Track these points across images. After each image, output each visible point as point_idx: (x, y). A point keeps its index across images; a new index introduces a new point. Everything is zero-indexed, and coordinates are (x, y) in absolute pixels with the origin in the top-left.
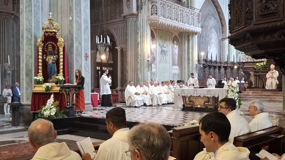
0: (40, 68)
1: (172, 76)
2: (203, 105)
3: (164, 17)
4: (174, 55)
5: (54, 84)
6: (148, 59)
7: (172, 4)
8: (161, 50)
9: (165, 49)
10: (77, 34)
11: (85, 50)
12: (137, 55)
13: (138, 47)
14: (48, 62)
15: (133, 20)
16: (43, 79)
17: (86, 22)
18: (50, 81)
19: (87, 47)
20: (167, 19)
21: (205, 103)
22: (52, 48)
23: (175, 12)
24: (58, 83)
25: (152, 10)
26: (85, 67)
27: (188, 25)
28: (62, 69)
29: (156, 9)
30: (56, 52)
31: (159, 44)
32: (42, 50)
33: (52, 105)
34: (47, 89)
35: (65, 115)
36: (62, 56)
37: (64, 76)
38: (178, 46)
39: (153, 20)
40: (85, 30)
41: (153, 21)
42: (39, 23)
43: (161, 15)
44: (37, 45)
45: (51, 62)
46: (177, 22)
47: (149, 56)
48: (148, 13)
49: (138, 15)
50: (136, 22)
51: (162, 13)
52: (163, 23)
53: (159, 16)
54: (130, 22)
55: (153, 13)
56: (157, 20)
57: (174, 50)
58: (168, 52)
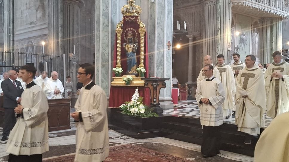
0: (119, 58)
4: (253, 44)
5: (134, 77)
6: (229, 49)
8: (240, 39)
9: (244, 37)
10: (159, 19)
11: (168, 37)
12: (215, 44)
14: (127, 51)
15: (212, 3)
16: (123, 70)
17: (169, 5)
18: (130, 73)
19: (170, 33)
22: (132, 35)
24: (138, 76)
26: (167, 57)
27: (274, 9)
28: (143, 59)
30: (137, 40)
32: (121, 37)
33: (137, 101)
34: (128, 82)
35: (155, 113)
36: (143, 45)
37: (145, 68)
38: (258, 34)
40: (168, 13)
41: (237, 3)
42: (117, 6)
44: (116, 31)
45: (131, 51)
46: (263, 4)
47: (229, 45)
50: (215, 5)
52: (248, 6)
54: (208, 5)
56: (241, 2)
57: (254, 38)
58: (248, 41)
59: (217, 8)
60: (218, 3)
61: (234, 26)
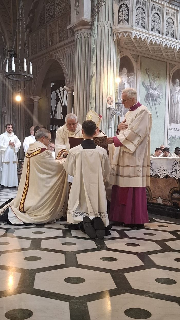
1: (169, 141)
2: (168, 199)
3: (144, 28)
4: (173, 104)
6: (109, 106)
7: (163, 5)
8: (146, 94)
9: (155, 93)
12: (87, 97)
13: (90, 83)
15: (84, 34)
20: (153, 33)
21: (172, 194)
23: (170, 21)
25: (120, 14)
29: (127, 12)
31: (143, 84)
39: (120, 33)
41: (121, 34)
43: (138, 24)
46: (172, 39)
47: (111, 100)
48: (112, 21)
49: (93, 25)
50: (89, 38)
51: (139, 20)
52: (141, 39)
53: (131, 25)
54: (79, 38)
55: (120, 20)
56: (127, 32)
57: (174, 95)
58: (162, 99)
59: (92, 42)
60: (92, 34)
61: (135, 74)
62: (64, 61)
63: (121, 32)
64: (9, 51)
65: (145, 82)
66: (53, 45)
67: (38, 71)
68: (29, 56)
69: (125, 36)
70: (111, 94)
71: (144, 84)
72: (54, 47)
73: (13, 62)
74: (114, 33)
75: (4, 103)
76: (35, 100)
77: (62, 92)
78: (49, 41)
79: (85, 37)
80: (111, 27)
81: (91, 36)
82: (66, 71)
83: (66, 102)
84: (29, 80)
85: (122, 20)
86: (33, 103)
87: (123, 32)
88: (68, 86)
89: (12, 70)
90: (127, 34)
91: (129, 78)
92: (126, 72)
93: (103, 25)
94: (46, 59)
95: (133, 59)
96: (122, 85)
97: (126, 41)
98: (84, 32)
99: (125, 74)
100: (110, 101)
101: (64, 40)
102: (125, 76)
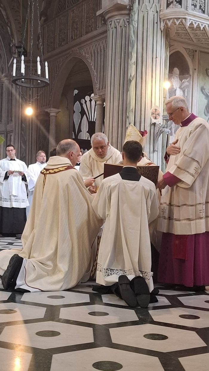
3: (204, 12)
6: (154, 121)
8: (206, 104)
13: (128, 90)
15: (119, 22)
31: (202, 89)
39: (169, 19)
41: (171, 21)
43: (195, 6)
47: (157, 113)
48: (159, 3)
49: (133, 9)
50: (126, 27)
51: (197, 2)
52: (200, 27)
53: (186, 8)
54: (112, 28)
55: (170, 1)
56: (180, 18)
59: (130, 34)
60: (131, 22)
61: (191, 76)
62: (91, 60)
63: (171, 19)
64: (17, 47)
65: (205, 87)
66: (77, 39)
67: (56, 75)
68: (44, 54)
69: (177, 23)
70: (157, 104)
71: (203, 91)
72: (78, 41)
73: (23, 62)
74: (161, 21)
75: (10, 119)
76: (52, 114)
77: (88, 103)
78: (71, 33)
79: (121, 27)
80: (157, 12)
81: (129, 24)
82: (94, 73)
83: (95, 116)
84: (44, 86)
85: (172, 2)
86: (50, 118)
87: (174, 18)
88: (97, 94)
89: (21, 72)
90: (180, 21)
91: (181, 81)
92: (178, 73)
93: (147, 9)
94: (67, 57)
95: (188, 56)
96: (172, 92)
97: (178, 31)
98: (120, 19)
99: (177, 77)
100: (155, 114)
101: (92, 31)
102: (176, 79)
